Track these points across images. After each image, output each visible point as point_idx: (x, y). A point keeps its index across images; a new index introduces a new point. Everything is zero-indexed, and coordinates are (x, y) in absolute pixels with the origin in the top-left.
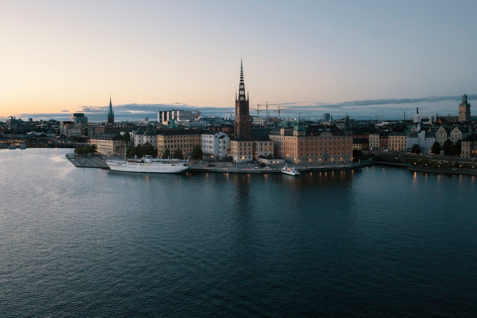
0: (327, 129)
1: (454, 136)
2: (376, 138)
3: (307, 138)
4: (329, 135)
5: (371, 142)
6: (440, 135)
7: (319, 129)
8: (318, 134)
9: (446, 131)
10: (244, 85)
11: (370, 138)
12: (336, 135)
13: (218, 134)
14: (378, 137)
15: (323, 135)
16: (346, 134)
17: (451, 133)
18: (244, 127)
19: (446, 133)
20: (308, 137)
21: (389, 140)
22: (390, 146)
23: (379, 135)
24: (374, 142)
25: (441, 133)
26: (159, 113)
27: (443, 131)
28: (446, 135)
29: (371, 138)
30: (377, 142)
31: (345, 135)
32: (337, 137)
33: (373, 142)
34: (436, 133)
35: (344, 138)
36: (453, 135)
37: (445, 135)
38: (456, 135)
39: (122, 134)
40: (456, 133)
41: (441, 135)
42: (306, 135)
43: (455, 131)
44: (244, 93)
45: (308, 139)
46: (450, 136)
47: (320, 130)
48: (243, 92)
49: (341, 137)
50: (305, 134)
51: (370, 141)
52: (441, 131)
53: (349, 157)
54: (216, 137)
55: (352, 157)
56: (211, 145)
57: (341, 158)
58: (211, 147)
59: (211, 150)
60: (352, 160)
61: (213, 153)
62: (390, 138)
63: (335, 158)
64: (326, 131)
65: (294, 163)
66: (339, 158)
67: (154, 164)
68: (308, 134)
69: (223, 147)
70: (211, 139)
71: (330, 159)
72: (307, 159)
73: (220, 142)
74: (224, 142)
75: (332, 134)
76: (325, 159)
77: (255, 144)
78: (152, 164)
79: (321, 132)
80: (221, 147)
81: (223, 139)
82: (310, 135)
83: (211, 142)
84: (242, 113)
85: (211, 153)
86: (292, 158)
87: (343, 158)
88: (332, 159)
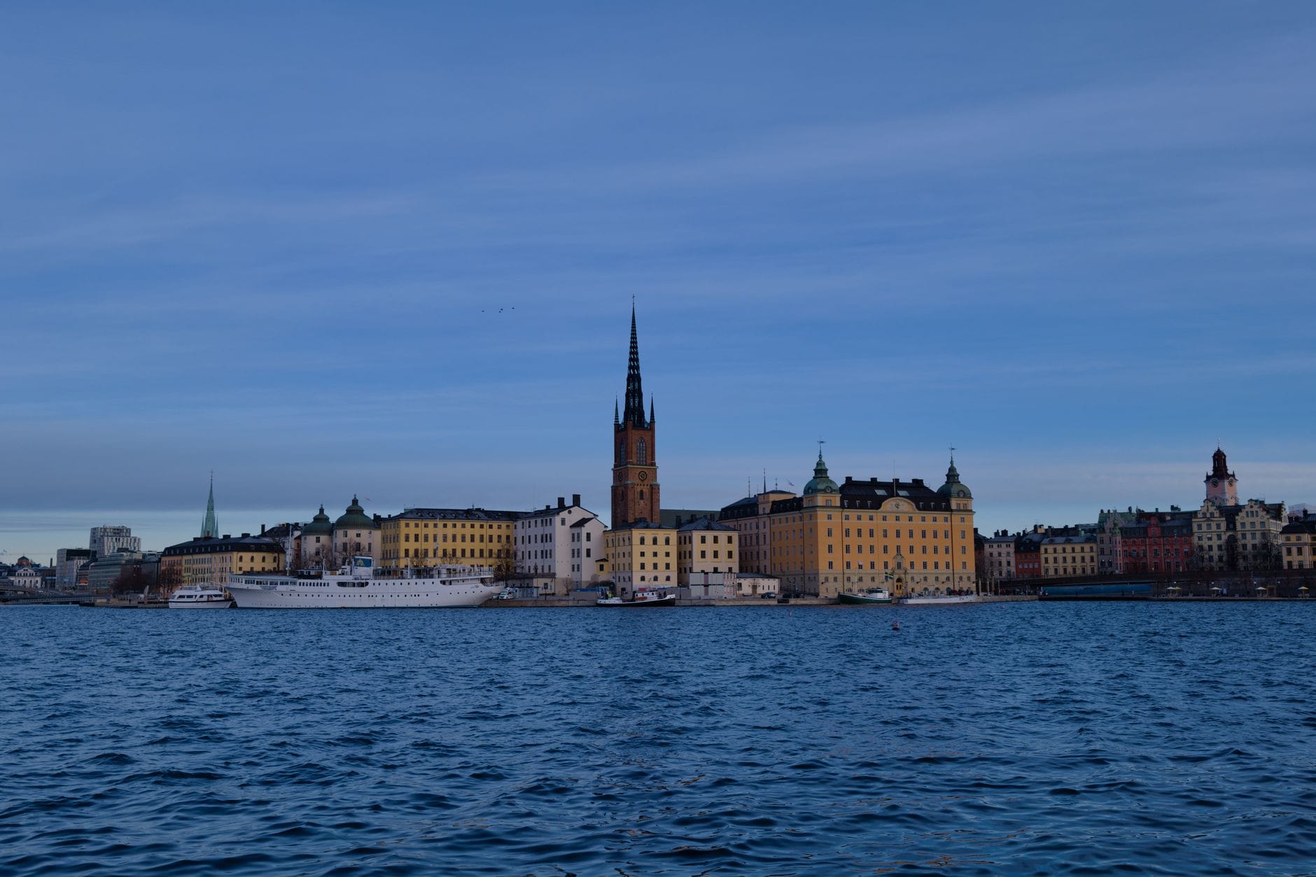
0: (899, 492)
1: (1248, 527)
2: (1005, 554)
3: (844, 514)
4: (906, 506)
5: (992, 564)
6: (1204, 528)
7: (876, 491)
8: (877, 504)
9: (1221, 515)
10: (639, 380)
11: (987, 554)
12: (926, 508)
13: (570, 512)
14: (1011, 549)
15: (888, 505)
16: (954, 506)
17: (1237, 518)
18: (642, 501)
19: (1224, 519)
20: (847, 512)
21: (1043, 556)
23: (1012, 545)
24: (1000, 564)
25: (1208, 519)
27: (1212, 514)
28: (1223, 526)
29: (991, 555)
30: (1008, 564)
31: (952, 511)
32: (929, 515)
33: (996, 564)
34: (1193, 520)
35: (949, 519)
36: (1243, 525)
37: (1218, 526)
38: (1253, 524)
40: (1251, 519)
41: (1209, 526)
42: (842, 506)
43: (1247, 512)
44: (642, 404)
45: (847, 518)
46: (1234, 528)
47: (881, 492)
48: (637, 399)
49: (940, 516)
50: (838, 504)
51: (987, 564)
52: (1208, 515)
53: (965, 577)
54: (563, 522)
55: (973, 578)
56: (547, 546)
57: (943, 578)
58: (547, 554)
59: (547, 562)
60: (975, 585)
61: (552, 571)
62: (1046, 550)
63: (925, 579)
64: (898, 495)
65: (807, 590)
66: (937, 579)
67: (383, 582)
68: (846, 502)
69: (584, 553)
70: (548, 530)
71: (913, 579)
72: (845, 579)
73: (575, 538)
74: (588, 535)
75: (914, 504)
76: (899, 580)
77: (684, 541)
78: (377, 582)
79: (884, 498)
80: (575, 553)
81: (583, 528)
82: (852, 506)
83: (547, 538)
84: (634, 460)
85: (546, 571)
86: (798, 579)
87: (948, 579)
88: (917, 579)
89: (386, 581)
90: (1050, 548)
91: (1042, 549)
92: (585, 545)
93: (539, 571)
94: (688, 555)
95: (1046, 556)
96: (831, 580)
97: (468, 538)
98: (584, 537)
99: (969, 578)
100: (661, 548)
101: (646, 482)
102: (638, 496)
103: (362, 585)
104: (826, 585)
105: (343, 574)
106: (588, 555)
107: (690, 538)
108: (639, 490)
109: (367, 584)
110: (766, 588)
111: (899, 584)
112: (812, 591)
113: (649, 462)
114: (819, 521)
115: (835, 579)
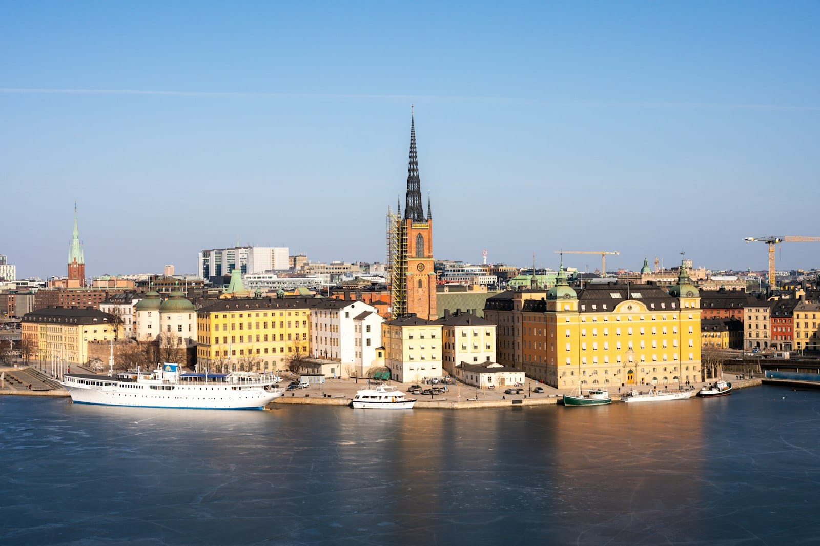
0: (632, 294)
2: (761, 318)
3: (581, 317)
4: (638, 308)
5: (750, 326)
7: (611, 294)
8: (611, 306)
10: (418, 182)
11: (746, 318)
12: (656, 309)
13: (353, 306)
14: (768, 314)
15: (622, 307)
16: (682, 306)
18: (420, 289)
20: (584, 316)
21: (796, 321)
22: (799, 336)
23: (769, 310)
24: (757, 326)
26: (201, 255)
29: (750, 318)
30: (765, 326)
31: (680, 310)
32: (659, 315)
33: (754, 326)
35: (678, 317)
39: (104, 309)
42: (579, 311)
44: (420, 203)
45: (584, 321)
47: (616, 296)
48: (416, 199)
49: (670, 315)
50: (576, 308)
51: (746, 326)
53: (691, 367)
54: (347, 314)
55: (699, 367)
56: (335, 335)
57: (670, 368)
58: (335, 342)
59: (335, 349)
60: (700, 373)
61: (338, 357)
62: (798, 316)
63: (654, 369)
64: (631, 298)
65: (549, 382)
66: (665, 369)
67: (186, 387)
68: (583, 307)
69: (365, 342)
70: (334, 322)
71: (643, 370)
72: (582, 373)
73: (359, 329)
74: (368, 327)
75: (645, 306)
76: (630, 372)
77: (449, 334)
78: (181, 386)
79: (618, 301)
80: (359, 342)
81: (363, 321)
82: (589, 310)
83: (335, 328)
84: (414, 254)
85: (334, 356)
86: (543, 370)
87: (676, 369)
88: (646, 371)
89: (188, 386)
90: (802, 314)
91: (795, 314)
92: (366, 335)
93: (329, 355)
94: (451, 346)
95: (798, 321)
96: (568, 373)
97: (270, 325)
98: (364, 329)
99: (695, 368)
100: (428, 342)
101: (423, 273)
102: (416, 285)
103: (170, 388)
104: (564, 378)
105: (155, 378)
106: (368, 344)
107: (453, 332)
108: (418, 280)
109: (173, 388)
110: (513, 380)
111: (630, 375)
112: (553, 383)
113: (426, 254)
114: (558, 324)
115: (572, 373)
